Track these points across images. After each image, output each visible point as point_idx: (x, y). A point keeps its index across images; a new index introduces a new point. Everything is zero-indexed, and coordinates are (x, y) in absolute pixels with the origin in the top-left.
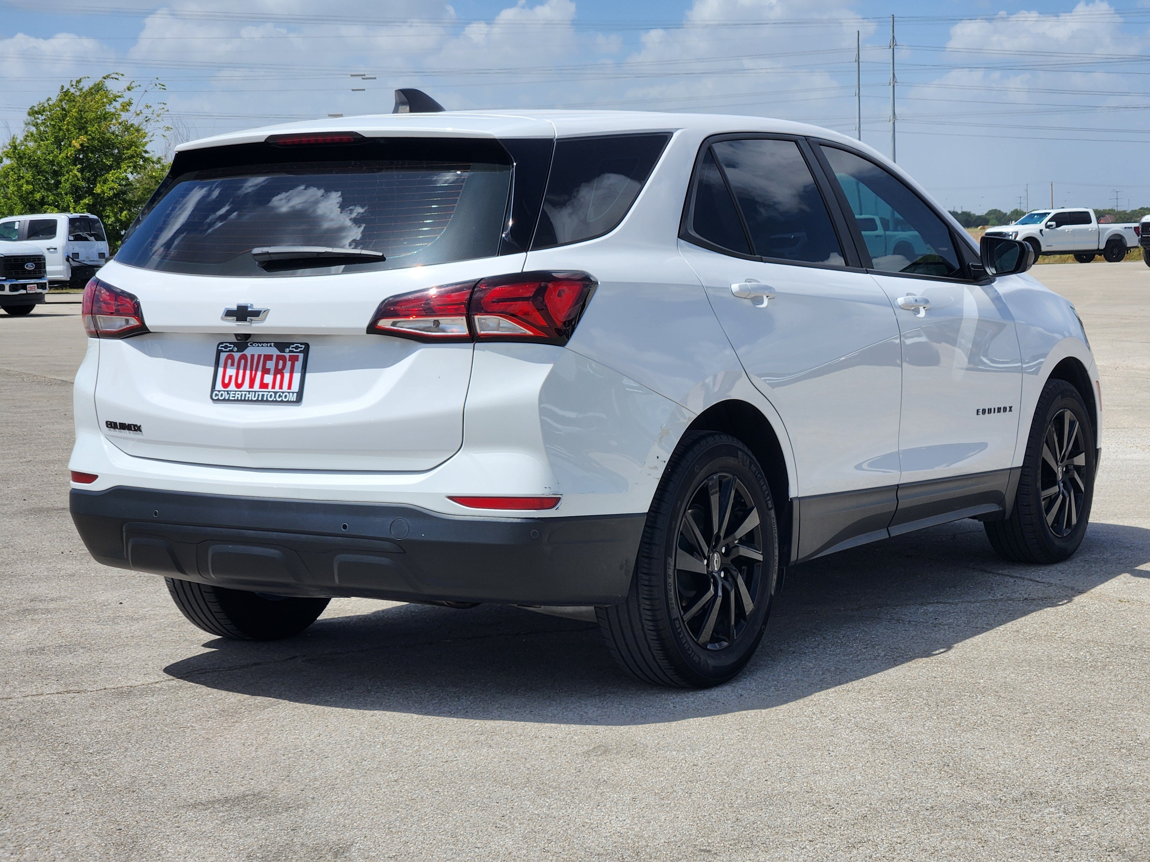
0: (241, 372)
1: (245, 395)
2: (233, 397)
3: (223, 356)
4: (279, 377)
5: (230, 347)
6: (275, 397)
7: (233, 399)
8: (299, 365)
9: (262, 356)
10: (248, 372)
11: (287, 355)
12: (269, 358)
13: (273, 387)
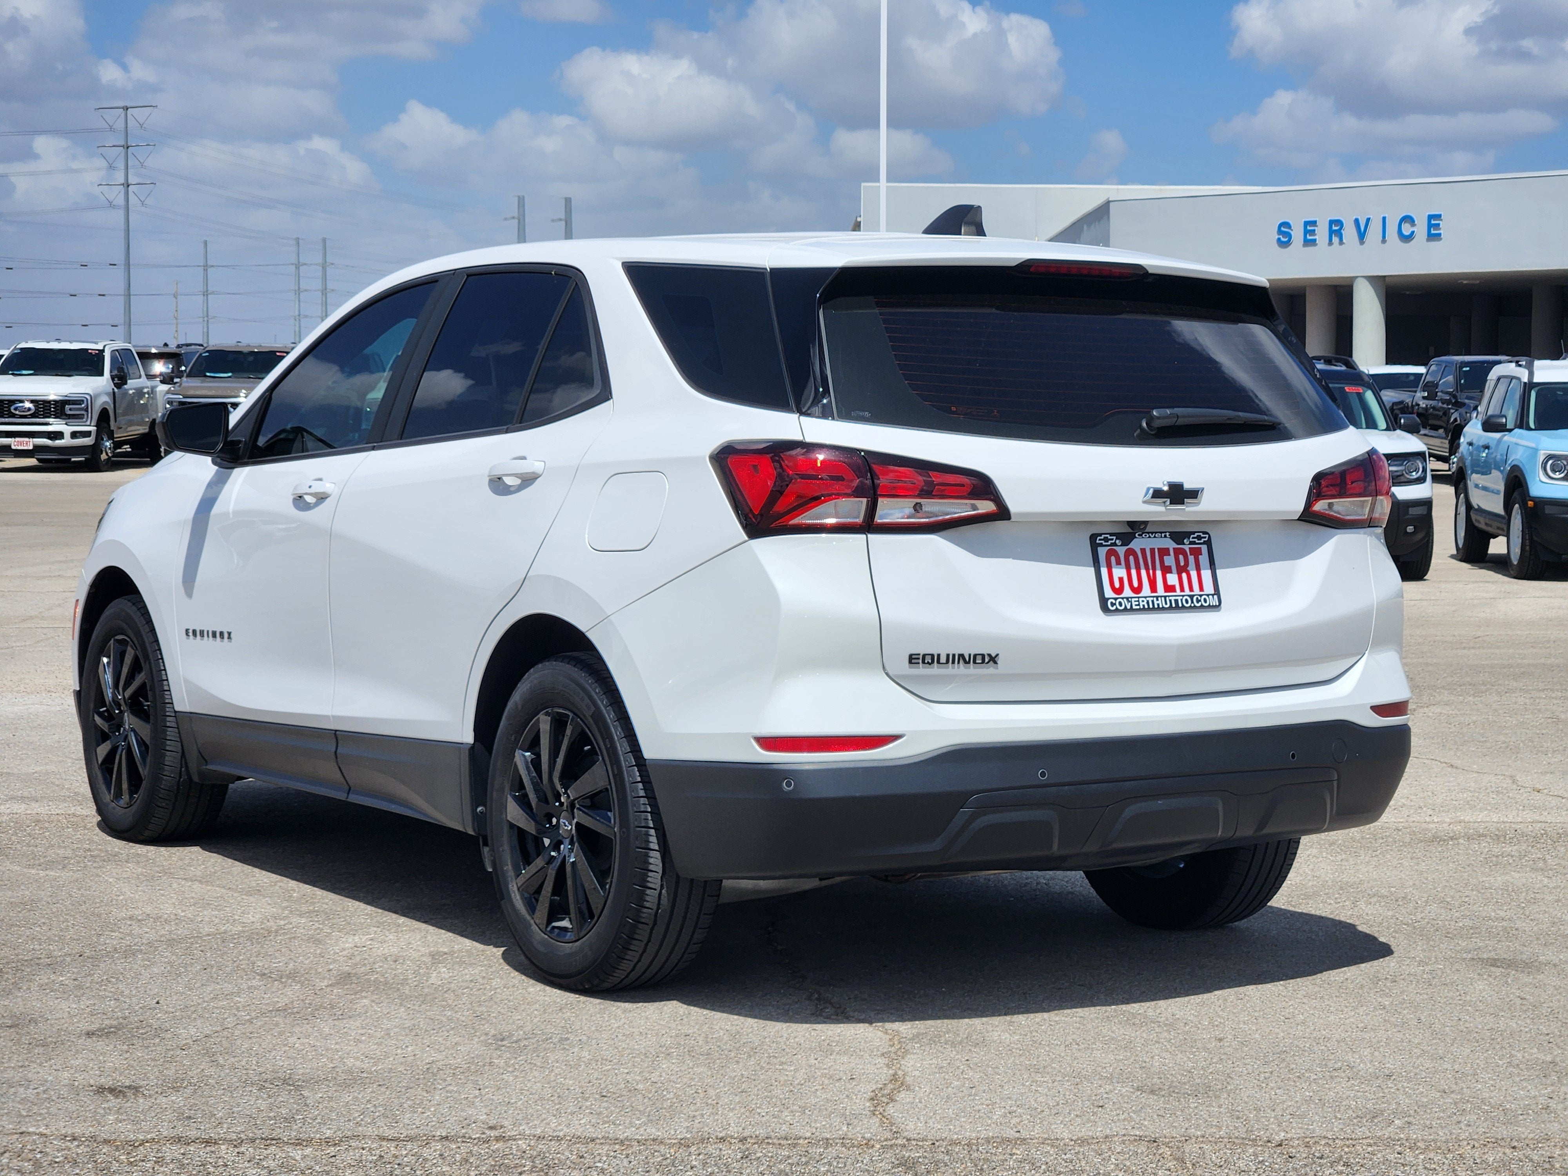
0: (1134, 572)
1: (1153, 601)
2: (1136, 605)
3: (1102, 552)
4: (1184, 575)
5: (1112, 539)
6: (1192, 602)
7: (1138, 607)
8: (1204, 559)
9: (1156, 551)
10: (1143, 573)
11: (1187, 548)
12: (1164, 552)
13: (1182, 590)
